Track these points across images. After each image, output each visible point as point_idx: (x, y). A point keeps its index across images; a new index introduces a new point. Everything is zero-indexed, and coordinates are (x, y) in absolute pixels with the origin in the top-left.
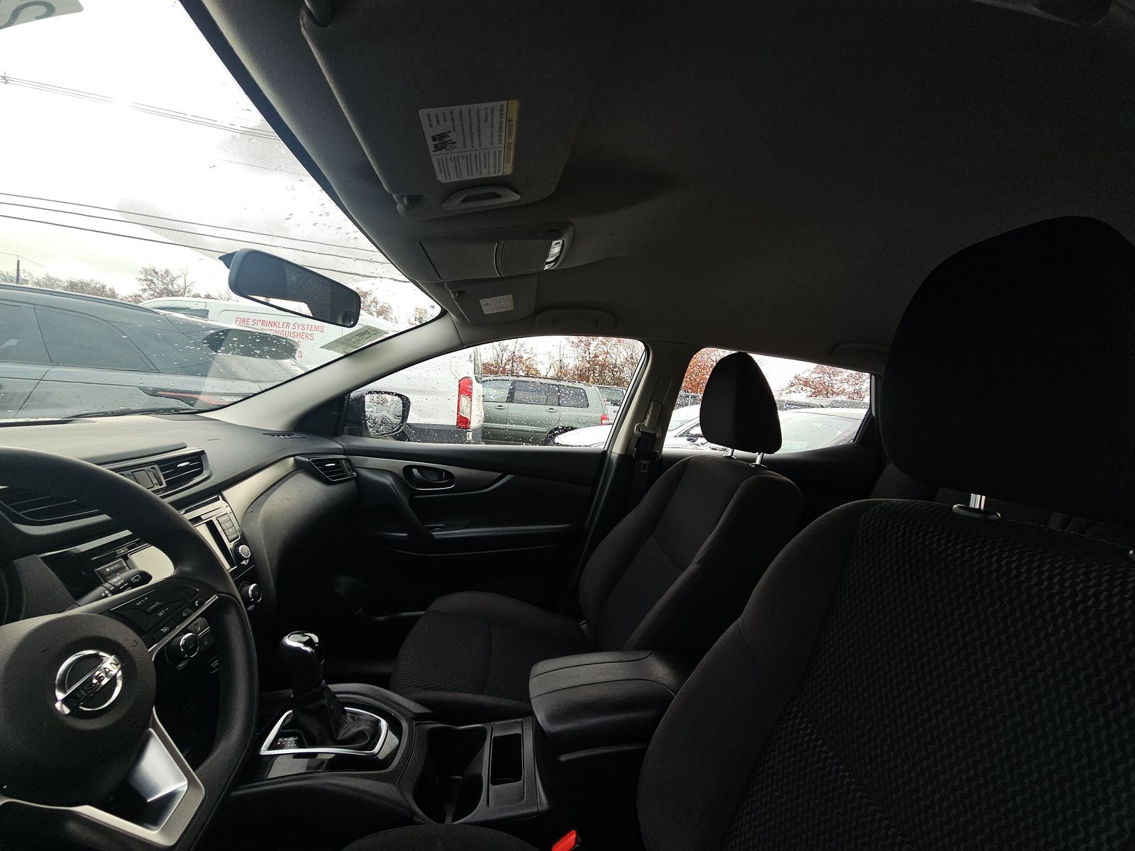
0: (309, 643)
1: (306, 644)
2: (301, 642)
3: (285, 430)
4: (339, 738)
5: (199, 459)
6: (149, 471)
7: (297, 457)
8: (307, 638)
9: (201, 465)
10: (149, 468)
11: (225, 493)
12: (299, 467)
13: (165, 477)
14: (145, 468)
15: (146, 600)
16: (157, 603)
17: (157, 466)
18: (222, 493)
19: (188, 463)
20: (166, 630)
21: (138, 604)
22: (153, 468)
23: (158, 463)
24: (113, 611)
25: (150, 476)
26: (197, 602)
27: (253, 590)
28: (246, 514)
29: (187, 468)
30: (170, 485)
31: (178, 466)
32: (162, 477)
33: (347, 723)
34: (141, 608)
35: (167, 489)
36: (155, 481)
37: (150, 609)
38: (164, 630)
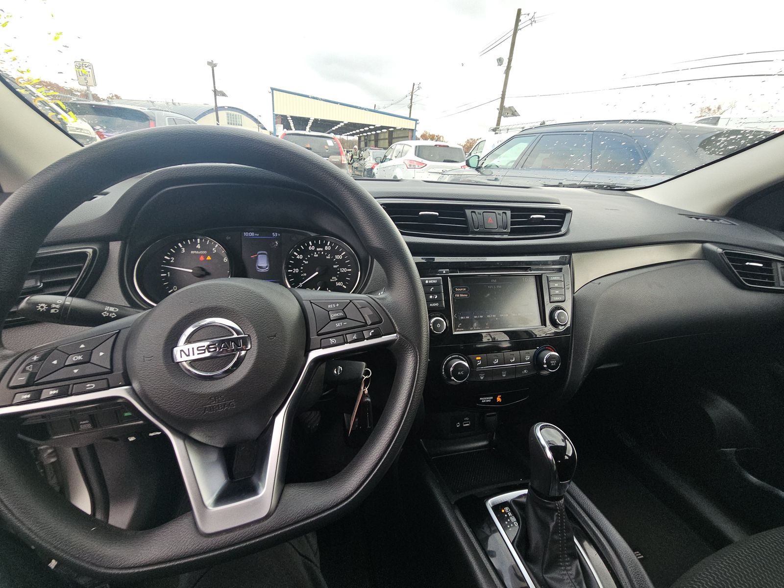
0: (558, 450)
3: (712, 214)
5: (563, 218)
6: (499, 214)
7: (708, 245)
8: (562, 444)
9: (562, 223)
10: (501, 212)
11: (575, 256)
12: (706, 255)
13: (512, 223)
14: (497, 211)
15: (336, 306)
16: (341, 314)
17: (510, 211)
18: (571, 255)
19: (544, 217)
20: (333, 342)
21: (329, 306)
22: (505, 213)
23: (512, 209)
24: (311, 303)
25: (498, 219)
26: (373, 331)
27: (551, 357)
28: (590, 283)
29: (540, 221)
30: (513, 232)
31: (531, 217)
32: (509, 223)
33: (567, 571)
34: (329, 311)
35: (510, 234)
36: (500, 223)
37: (333, 316)
38: (332, 341)
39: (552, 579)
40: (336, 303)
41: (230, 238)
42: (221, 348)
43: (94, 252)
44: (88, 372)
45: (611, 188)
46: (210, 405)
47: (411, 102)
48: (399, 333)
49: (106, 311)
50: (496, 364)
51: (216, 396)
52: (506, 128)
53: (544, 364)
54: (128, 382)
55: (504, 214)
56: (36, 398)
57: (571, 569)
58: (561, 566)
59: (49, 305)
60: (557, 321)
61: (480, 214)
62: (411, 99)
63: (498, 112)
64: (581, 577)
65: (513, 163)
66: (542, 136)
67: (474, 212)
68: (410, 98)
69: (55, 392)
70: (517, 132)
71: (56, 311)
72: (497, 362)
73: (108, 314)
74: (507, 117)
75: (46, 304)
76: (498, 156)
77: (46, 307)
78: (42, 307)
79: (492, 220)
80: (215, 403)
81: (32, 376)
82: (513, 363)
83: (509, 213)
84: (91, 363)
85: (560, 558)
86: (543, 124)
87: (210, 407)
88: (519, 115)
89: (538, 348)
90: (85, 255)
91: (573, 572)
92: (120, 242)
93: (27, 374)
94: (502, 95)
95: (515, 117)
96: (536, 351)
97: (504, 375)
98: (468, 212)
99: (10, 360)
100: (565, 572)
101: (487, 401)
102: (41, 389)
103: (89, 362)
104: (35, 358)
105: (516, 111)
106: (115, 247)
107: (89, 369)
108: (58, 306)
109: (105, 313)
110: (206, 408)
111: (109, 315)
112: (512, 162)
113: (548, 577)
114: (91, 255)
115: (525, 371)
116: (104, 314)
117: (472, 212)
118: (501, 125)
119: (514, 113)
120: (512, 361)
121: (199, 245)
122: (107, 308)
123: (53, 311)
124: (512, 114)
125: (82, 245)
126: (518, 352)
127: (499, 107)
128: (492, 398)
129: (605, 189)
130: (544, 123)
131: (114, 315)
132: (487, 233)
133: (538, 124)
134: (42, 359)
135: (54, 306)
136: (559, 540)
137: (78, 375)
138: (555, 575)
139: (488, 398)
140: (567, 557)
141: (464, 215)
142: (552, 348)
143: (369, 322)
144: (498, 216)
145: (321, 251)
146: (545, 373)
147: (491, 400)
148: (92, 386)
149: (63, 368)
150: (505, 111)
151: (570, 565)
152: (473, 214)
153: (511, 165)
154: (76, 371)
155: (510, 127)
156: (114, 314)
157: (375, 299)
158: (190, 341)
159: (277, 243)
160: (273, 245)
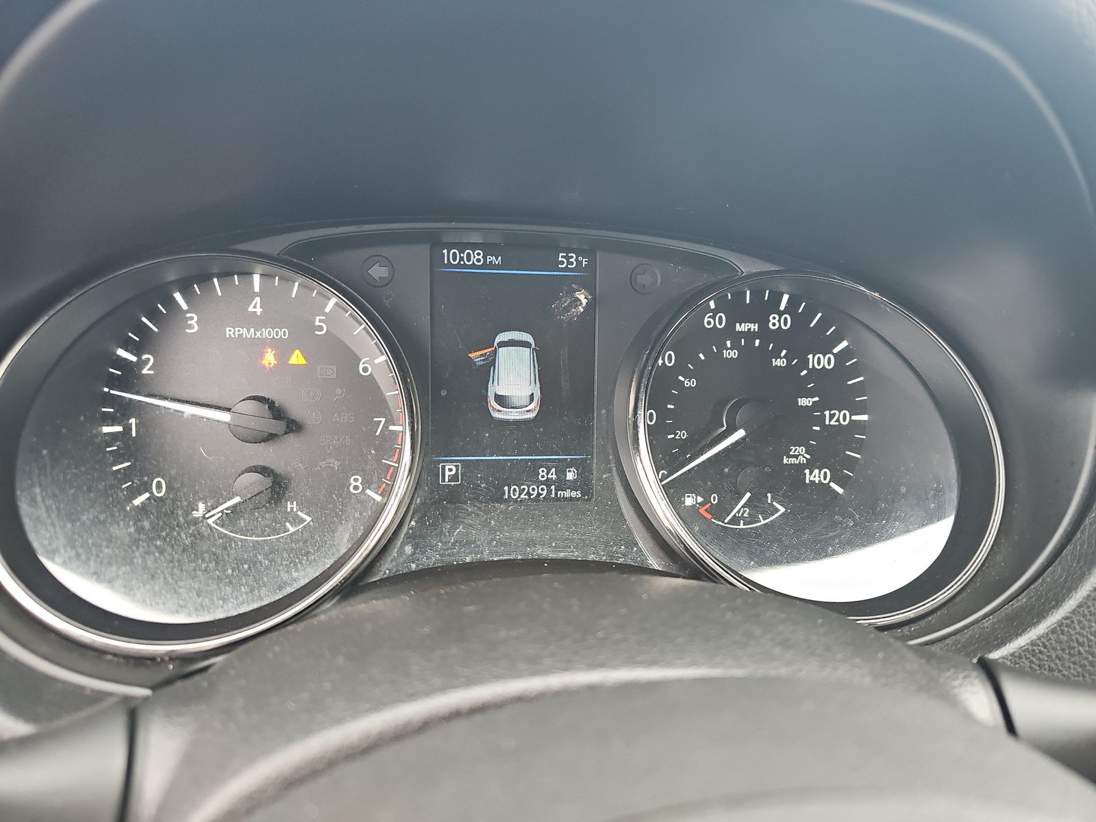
41: (385, 272)
121: (257, 300)
145: (749, 335)
159: (582, 297)
160: (567, 309)
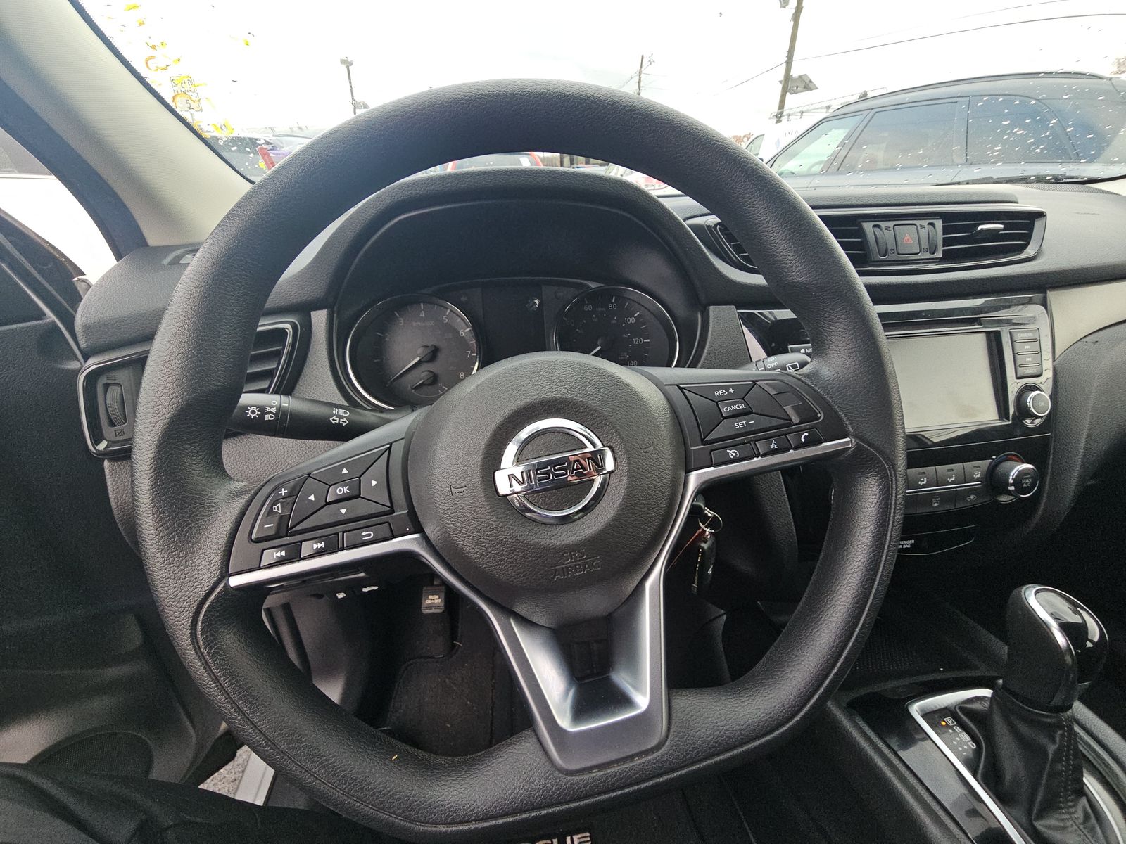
0: (1075, 632)
1: (1066, 627)
2: (1055, 618)
4: (1039, 825)
5: (1030, 228)
6: (923, 227)
8: (1077, 620)
9: (1027, 238)
10: (925, 223)
11: (1052, 296)
13: (946, 242)
14: (918, 223)
15: (729, 393)
16: (742, 406)
17: (941, 221)
18: (1046, 293)
19: (1002, 226)
20: (734, 454)
21: (716, 394)
22: (932, 224)
23: (944, 216)
24: (681, 389)
25: (921, 236)
26: (806, 434)
27: (1021, 474)
28: (1080, 343)
29: (994, 235)
30: (948, 256)
31: (979, 228)
32: (940, 242)
33: (1070, 814)
34: (717, 403)
35: (941, 261)
36: (925, 244)
37: (725, 410)
38: (732, 453)
39: (1049, 827)
40: (728, 388)
41: (466, 299)
42: (574, 470)
43: (294, 327)
44: (360, 513)
45: (1057, 180)
46: (564, 566)
47: (639, 87)
48: (856, 436)
49: (335, 415)
50: (924, 486)
51: (573, 549)
52: (799, 110)
53: (1008, 484)
54: (418, 529)
55: (931, 227)
56: (294, 556)
57: (1076, 811)
58: (1061, 808)
59: (262, 409)
60: (1032, 409)
61: (888, 228)
62: (639, 82)
63: (780, 86)
64: (1093, 820)
65: (822, 165)
66: (874, 114)
67: (878, 226)
68: (638, 80)
69: (320, 545)
70: (823, 114)
71: (271, 417)
72: (925, 482)
73: (338, 419)
74: (796, 93)
75: (257, 407)
76: (795, 155)
77: (258, 411)
78: (253, 412)
79: (910, 237)
80: (570, 562)
81: (283, 520)
82: (953, 483)
83: (939, 224)
84: (362, 497)
85: (1061, 797)
86: (864, 97)
87: (563, 568)
88: (817, 88)
89: (994, 457)
90: (283, 331)
91: (1080, 815)
92: (325, 311)
93: (276, 519)
94: (788, 57)
95: (809, 92)
96: (991, 463)
97: (936, 505)
98: (868, 227)
99: (247, 497)
100: (1068, 816)
101: (905, 546)
102: (299, 542)
103: (358, 496)
104: (283, 492)
105: (811, 81)
106: (319, 319)
107: (361, 507)
108: (273, 410)
109: (334, 418)
110: (556, 570)
111: (339, 421)
112: (820, 163)
113: (1043, 826)
114: (291, 330)
115: (972, 497)
116: (333, 420)
117: (874, 226)
118: (785, 108)
119: (808, 85)
120: (950, 480)
121: (423, 312)
122: (335, 411)
123: (267, 417)
124: (805, 87)
125: (277, 318)
126: (961, 464)
127: (782, 78)
128: (913, 541)
129: (1048, 182)
130: (865, 94)
131: (345, 422)
132: (903, 262)
133: (856, 98)
134: (293, 493)
135: (268, 410)
136: (1063, 771)
137: (346, 518)
138: (1052, 822)
139: (906, 542)
140: (1072, 794)
141: (861, 233)
142: (1018, 457)
143: (795, 419)
144: (920, 230)
145: (602, 313)
146: (1004, 499)
147: (911, 544)
148: (370, 535)
149: (323, 507)
150: (792, 84)
151: (1074, 806)
152: (877, 230)
153: (817, 169)
154: (343, 511)
155: (804, 109)
156: (345, 420)
157: (800, 377)
158: (520, 459)
159: (537, 302)
160: (532, 306)
